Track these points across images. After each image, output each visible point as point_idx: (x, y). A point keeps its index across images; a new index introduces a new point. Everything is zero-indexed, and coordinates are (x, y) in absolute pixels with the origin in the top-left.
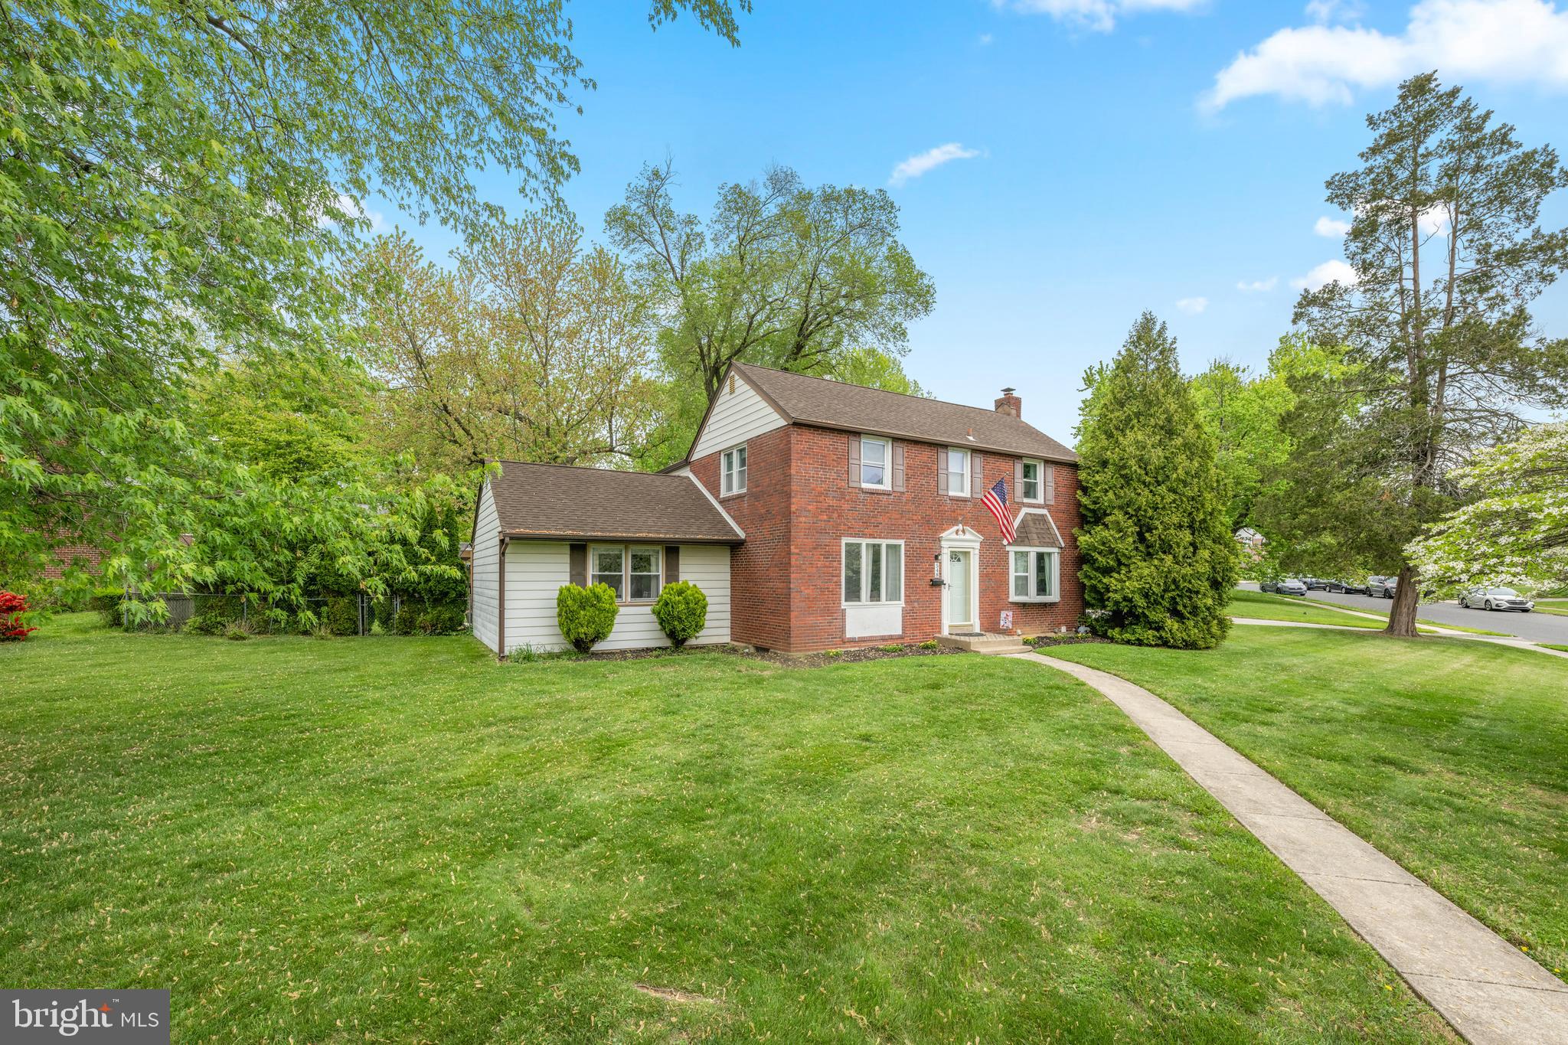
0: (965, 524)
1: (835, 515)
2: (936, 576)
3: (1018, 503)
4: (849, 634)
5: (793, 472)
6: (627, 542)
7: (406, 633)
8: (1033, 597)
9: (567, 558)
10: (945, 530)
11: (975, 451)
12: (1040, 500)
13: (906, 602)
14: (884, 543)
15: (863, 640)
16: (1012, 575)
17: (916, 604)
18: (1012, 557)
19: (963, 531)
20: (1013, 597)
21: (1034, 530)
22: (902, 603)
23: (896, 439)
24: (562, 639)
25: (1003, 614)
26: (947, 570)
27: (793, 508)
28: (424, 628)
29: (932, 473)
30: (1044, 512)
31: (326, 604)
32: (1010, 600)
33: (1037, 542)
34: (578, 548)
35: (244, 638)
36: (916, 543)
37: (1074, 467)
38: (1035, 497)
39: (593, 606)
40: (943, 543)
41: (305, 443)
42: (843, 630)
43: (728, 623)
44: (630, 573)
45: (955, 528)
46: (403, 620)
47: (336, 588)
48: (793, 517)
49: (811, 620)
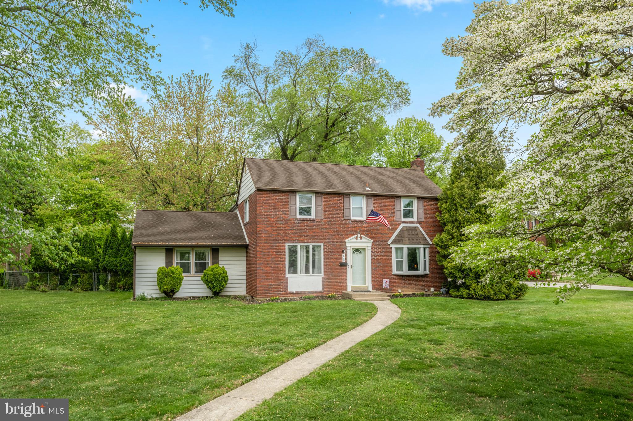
0: (363, 233)
1: (282, 232)
2: (343, 260)
3: (397, 221)
4: (290, 290)
5: (258, 212)
6: (193, 247)
7: (112, 290)
8: (405, 271)
9: (164, 255)
10: (349, 237)
11: (368, 196)
12: (415, 219)
13: (324, 274)
14: (311, 245)
15: (297, 293)
16: (394, 259)
17: (330, 276)
18: (394, 251)
19: (361, 238)
20: (395, 272)
21: (406, 236)
22: (322, 275)
23: (317, 193)
24: (158, 291)
25: (384, 281)
26: (349, 257)
27: (258, 230)
28: (120, 288)
29: (341, 209)
30: (417, 225)
31: (79, 276)
32: (393, 273)
33: (407, 242)
34: (169, 250)
35: (46, 292)
36: (331, 244)
37: (436, 199)
38: (412, 217)
39: (171, 276)
40: (347, 244)
41: (98, 194)
42: (286, 288)
43: (245, 285)
44: (194, 261)
45: (356, 236)
46: (111, 284)
47: (83, 269)
48: (258, 234)
49: (268, 283)
